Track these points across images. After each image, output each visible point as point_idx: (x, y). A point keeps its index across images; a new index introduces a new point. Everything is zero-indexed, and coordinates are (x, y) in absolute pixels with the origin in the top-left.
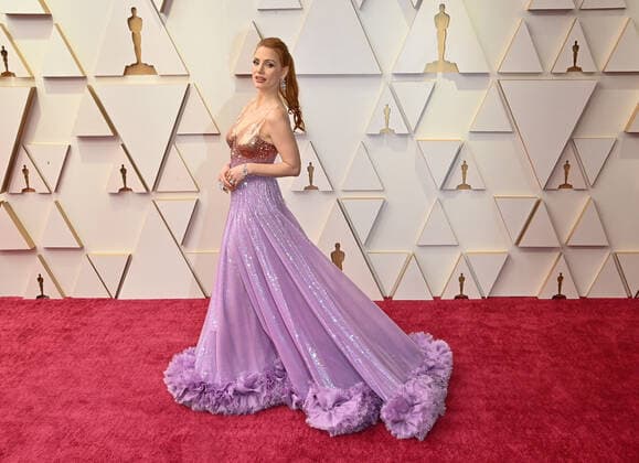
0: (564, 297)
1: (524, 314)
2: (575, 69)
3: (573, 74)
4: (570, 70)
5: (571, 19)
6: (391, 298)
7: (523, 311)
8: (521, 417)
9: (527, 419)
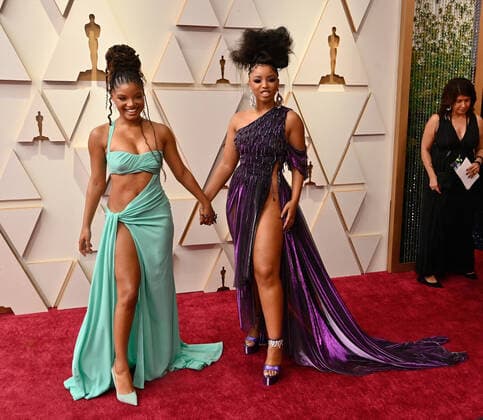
0: (228, 288)
1: (192, 308)
2: (223, 81)
3: (222, 85)
4: (219, 81)
5: (215, 36)
6: (55, 307)
7: (192, 306)
8: (195, 408)
9: (200, 410)
